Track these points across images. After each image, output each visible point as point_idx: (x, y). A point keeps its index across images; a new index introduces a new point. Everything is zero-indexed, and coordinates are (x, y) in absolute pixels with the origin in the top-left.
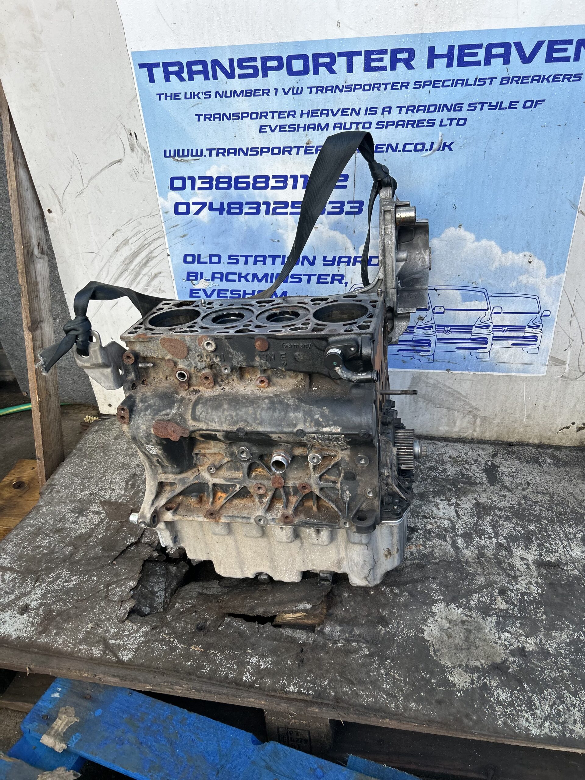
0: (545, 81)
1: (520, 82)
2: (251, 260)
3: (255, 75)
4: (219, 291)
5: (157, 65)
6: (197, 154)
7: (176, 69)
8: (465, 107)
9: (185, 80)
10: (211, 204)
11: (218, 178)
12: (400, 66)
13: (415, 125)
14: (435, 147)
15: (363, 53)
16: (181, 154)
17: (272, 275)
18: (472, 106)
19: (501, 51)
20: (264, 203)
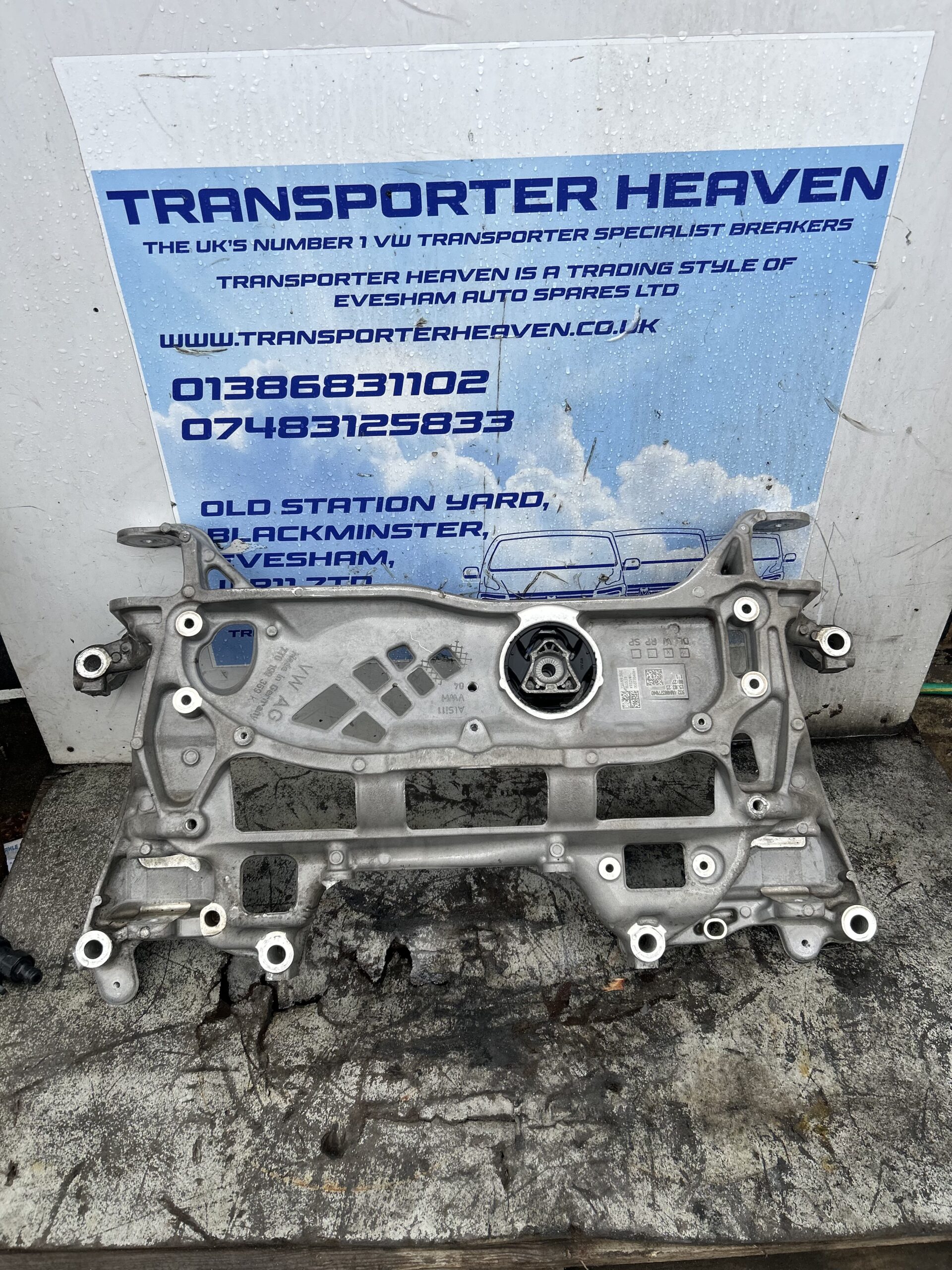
0: (798, 229)
1: (759, 231)
2: (323, 507)
3: (326, 214)
4: (267, 556)
5: (143, 194)
6: (224, 342)
7: (180, 201)
8: (676, 268)
9: (197, 221)
10: (250, 421)
11: (262, 380)
12: (574, 205)
13: (597, 295)
14: (628, 327)
15: (513, 184)
16: (192, 341)
17: (361, 527)
18: (688, 268)
19: (733, 184)
20: (345, 418)
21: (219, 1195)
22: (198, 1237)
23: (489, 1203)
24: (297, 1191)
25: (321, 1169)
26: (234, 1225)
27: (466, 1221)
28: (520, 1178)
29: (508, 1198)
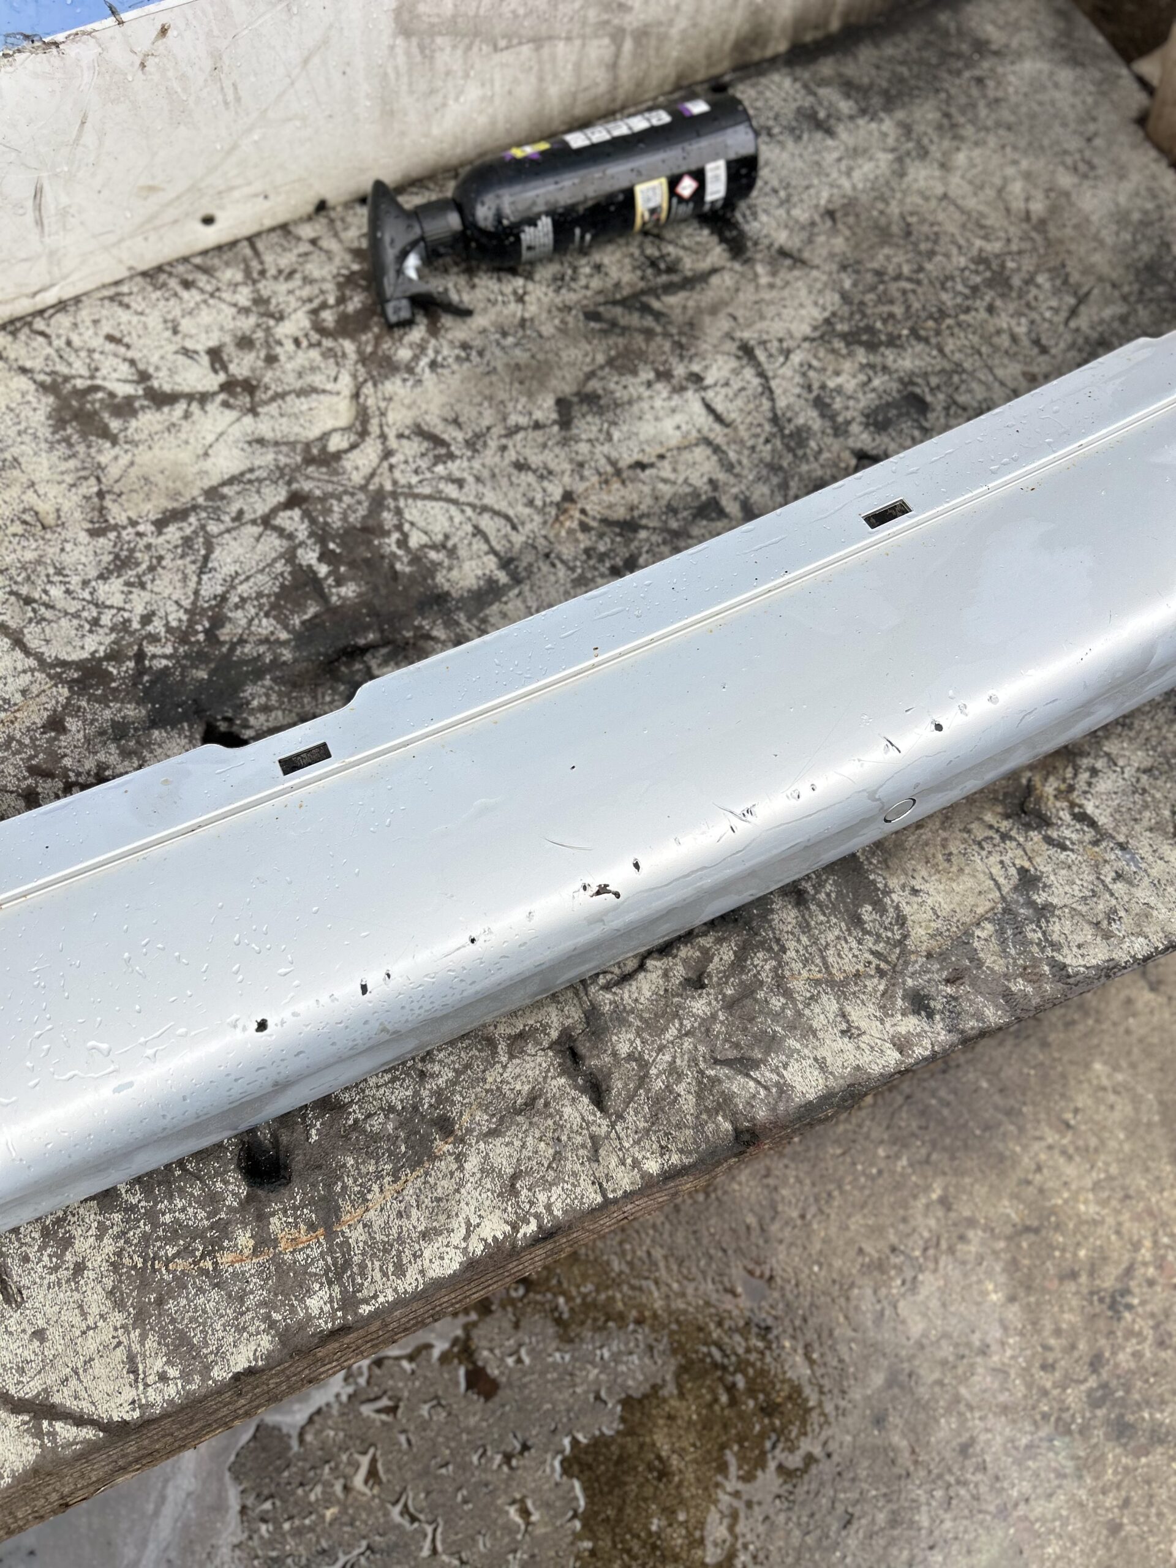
21: (91, 1344)
22: (88, 1433)
23: (583, 1146)
24: (234, 1274)
25: (262, 1218)
26: (146, 1385)
27: (556, 1191)
28: (620, 1085)
29: (613, 1125)
